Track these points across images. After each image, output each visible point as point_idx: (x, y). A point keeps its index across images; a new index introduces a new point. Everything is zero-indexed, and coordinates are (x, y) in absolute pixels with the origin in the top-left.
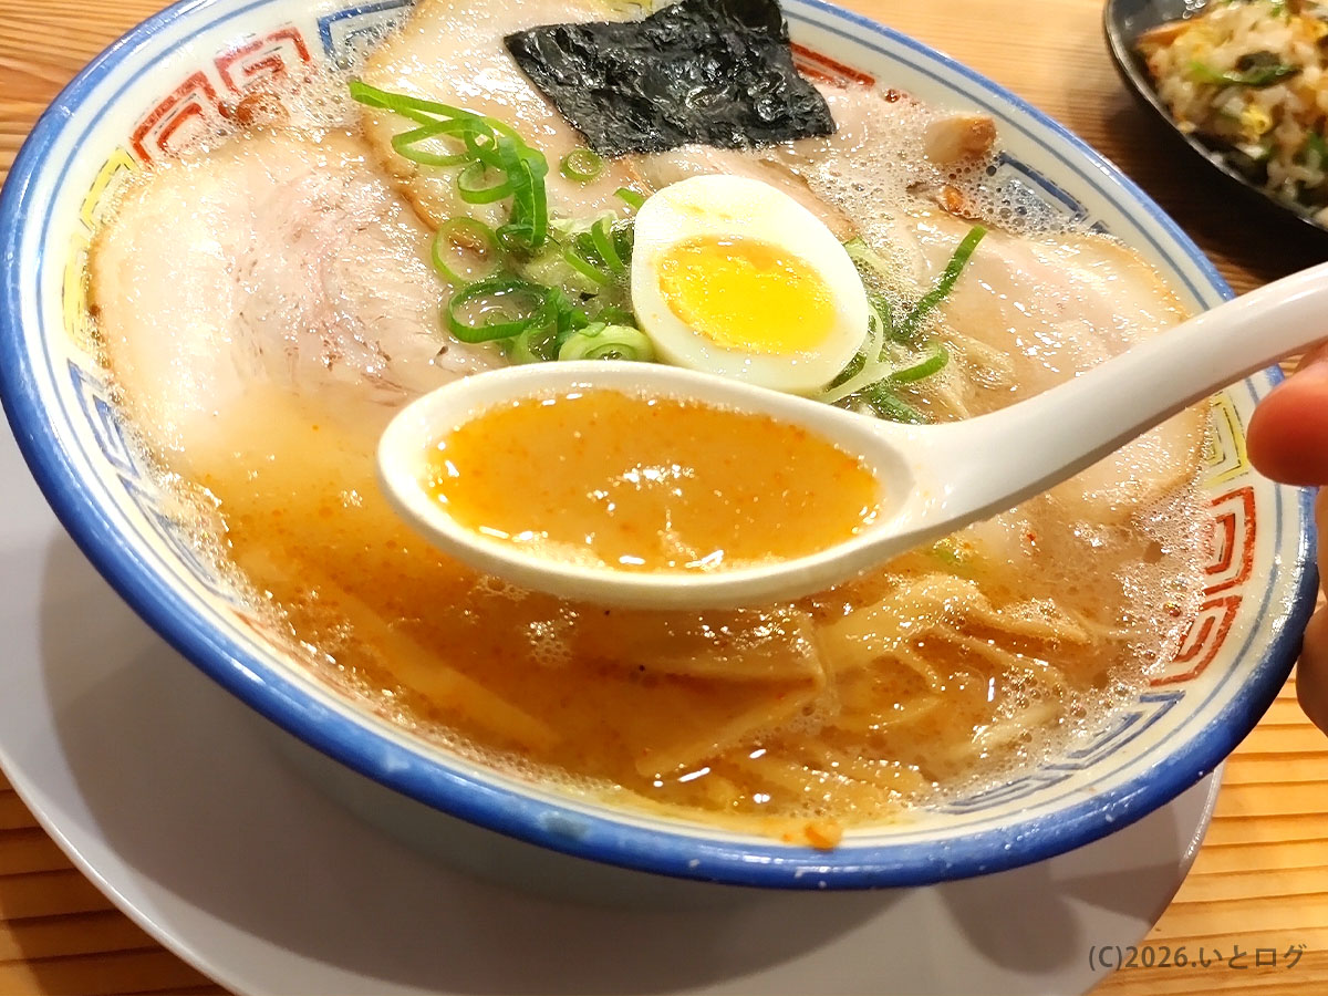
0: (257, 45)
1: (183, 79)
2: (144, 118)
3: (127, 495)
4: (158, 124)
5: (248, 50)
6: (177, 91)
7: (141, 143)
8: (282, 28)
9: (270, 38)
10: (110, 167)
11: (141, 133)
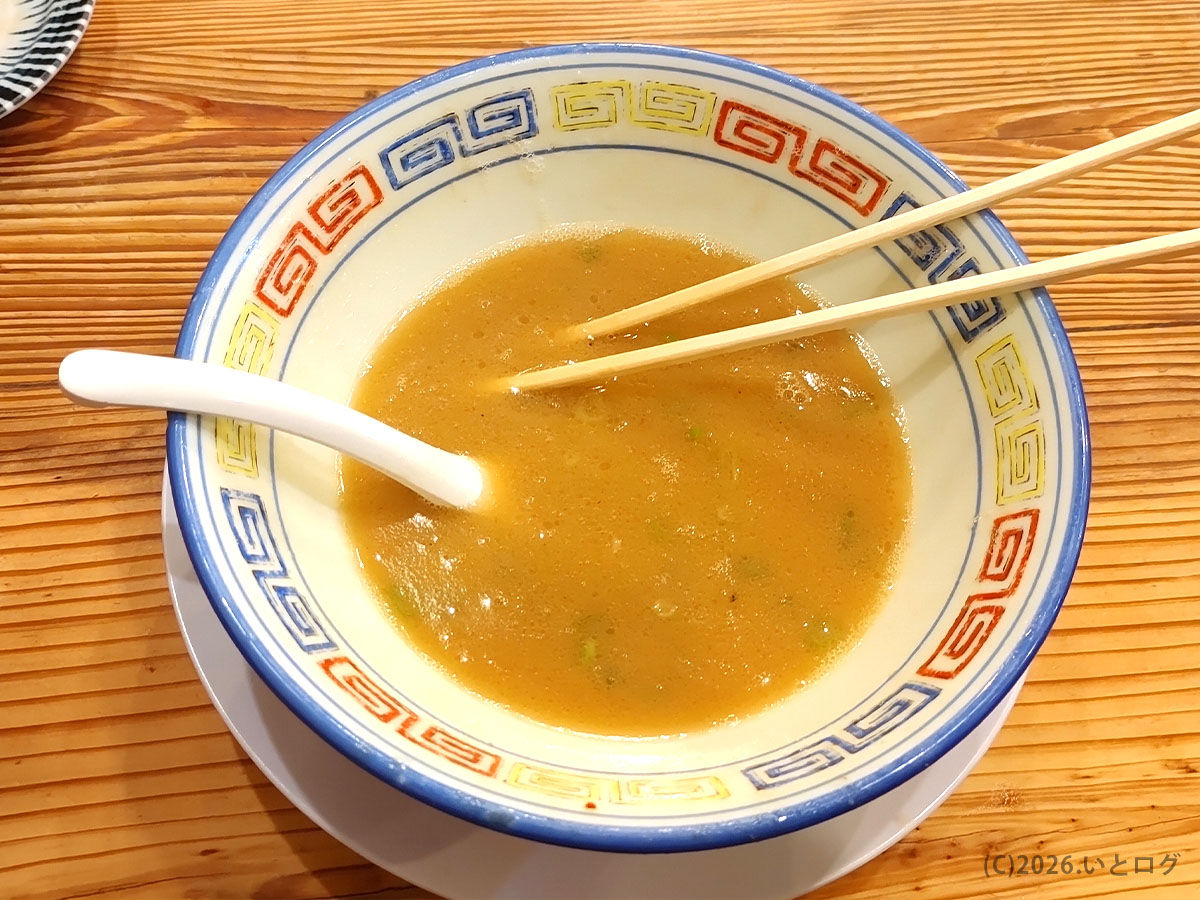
0: (336, 188)
1: (286, 231)
2: (263, 271)
3: (258, 587)
4: (272, 273)
5: (331, 193)
6: (284, 242)
7: (263, 291)
8: (353, 169)
9: (346, 179)
10: (243, 318)
11: (262, 283)
